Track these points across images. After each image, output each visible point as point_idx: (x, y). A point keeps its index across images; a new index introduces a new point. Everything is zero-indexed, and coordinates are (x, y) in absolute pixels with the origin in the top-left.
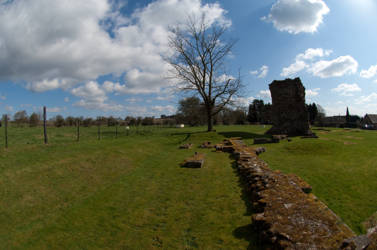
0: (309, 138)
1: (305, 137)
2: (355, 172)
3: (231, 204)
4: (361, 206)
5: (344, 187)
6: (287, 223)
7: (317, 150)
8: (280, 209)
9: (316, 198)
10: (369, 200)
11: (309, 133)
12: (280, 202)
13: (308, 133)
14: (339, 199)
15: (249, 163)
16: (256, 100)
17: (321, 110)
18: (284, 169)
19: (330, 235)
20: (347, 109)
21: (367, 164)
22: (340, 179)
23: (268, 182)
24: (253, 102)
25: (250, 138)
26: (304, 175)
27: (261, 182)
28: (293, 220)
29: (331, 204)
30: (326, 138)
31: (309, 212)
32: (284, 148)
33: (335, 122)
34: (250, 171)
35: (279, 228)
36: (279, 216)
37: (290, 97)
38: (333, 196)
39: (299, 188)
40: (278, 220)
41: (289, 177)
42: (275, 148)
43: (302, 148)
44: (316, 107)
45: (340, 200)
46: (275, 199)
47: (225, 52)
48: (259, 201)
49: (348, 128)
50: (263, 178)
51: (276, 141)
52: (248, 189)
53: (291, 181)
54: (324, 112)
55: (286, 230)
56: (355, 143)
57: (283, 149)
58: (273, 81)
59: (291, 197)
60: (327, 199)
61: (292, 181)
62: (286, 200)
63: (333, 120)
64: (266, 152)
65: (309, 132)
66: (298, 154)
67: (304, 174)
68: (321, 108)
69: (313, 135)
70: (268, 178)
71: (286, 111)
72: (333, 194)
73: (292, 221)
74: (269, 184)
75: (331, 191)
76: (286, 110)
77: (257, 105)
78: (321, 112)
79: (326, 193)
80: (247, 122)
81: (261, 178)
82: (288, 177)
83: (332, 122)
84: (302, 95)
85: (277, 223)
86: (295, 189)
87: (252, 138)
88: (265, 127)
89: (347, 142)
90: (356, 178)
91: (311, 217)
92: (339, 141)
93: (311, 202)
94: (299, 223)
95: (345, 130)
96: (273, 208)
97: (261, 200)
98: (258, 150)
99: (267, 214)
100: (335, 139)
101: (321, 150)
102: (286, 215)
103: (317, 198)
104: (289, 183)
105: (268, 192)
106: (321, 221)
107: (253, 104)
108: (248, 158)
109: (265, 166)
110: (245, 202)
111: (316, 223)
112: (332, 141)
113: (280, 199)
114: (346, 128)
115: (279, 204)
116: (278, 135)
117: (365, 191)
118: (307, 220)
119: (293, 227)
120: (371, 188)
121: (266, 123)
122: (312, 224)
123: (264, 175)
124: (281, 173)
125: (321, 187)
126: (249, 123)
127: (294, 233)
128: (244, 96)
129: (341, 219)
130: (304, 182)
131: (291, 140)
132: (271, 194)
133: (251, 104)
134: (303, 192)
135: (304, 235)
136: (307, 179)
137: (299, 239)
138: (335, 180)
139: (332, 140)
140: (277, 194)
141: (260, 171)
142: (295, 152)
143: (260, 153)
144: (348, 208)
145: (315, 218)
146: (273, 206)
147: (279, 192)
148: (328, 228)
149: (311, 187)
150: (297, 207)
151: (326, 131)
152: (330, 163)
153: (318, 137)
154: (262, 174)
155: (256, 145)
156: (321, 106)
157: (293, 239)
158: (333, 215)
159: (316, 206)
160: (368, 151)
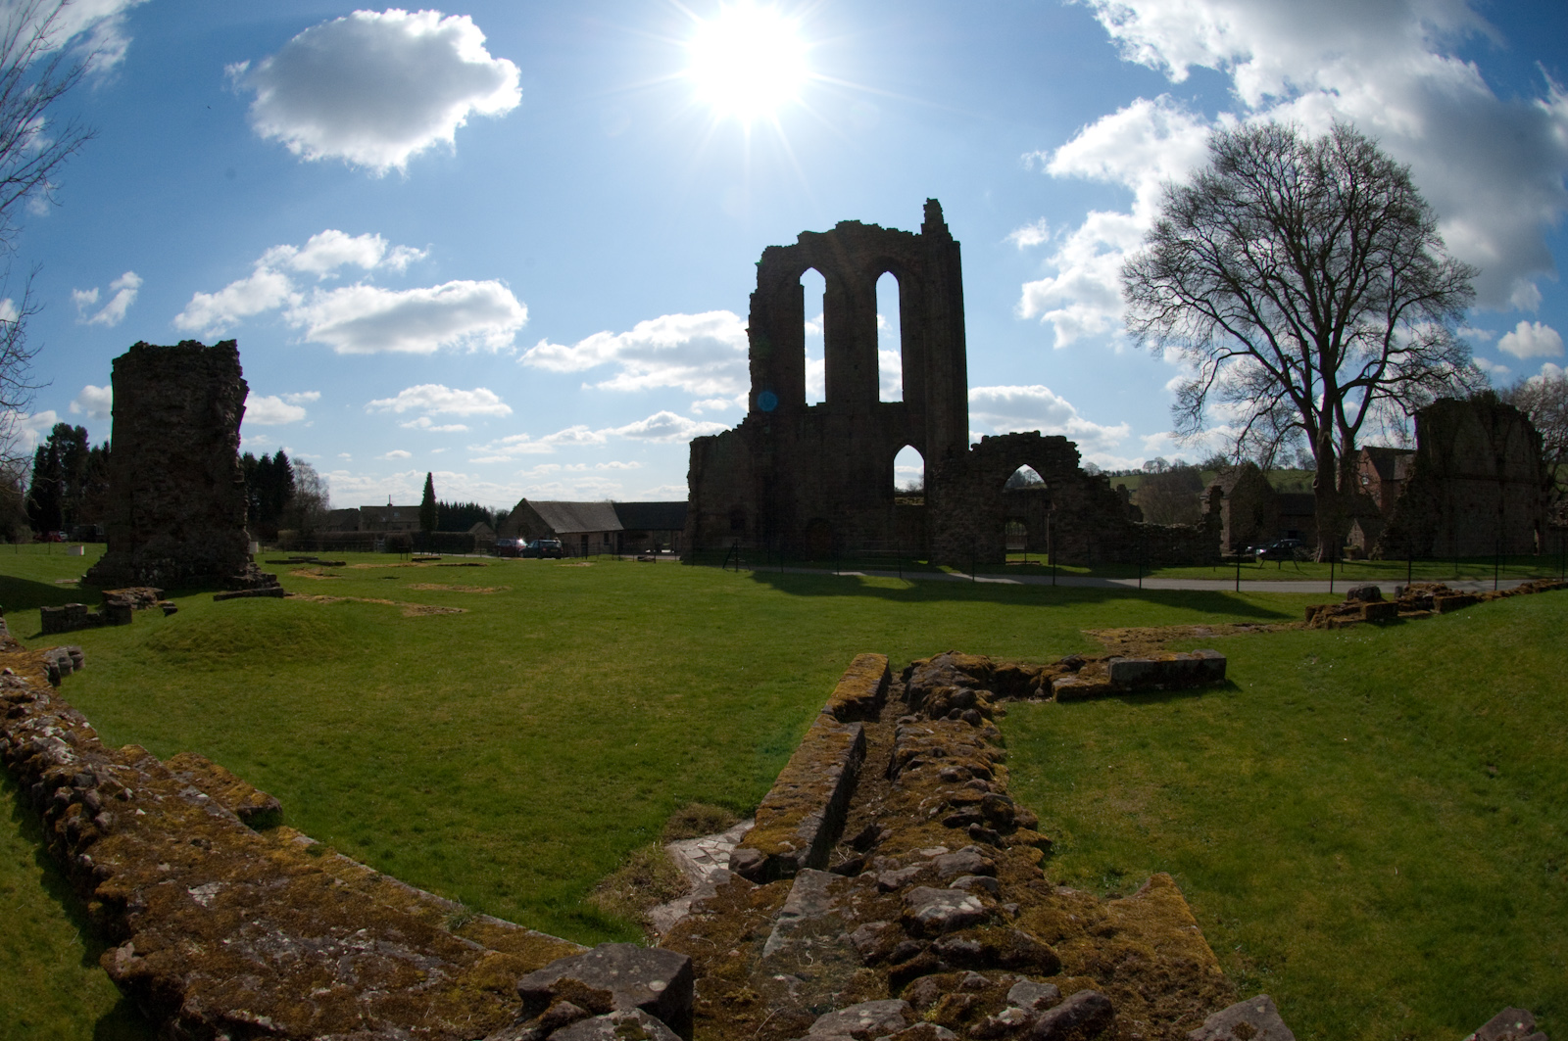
0: (243, 599)
1: (230, 593)
2: (467, 717)
3: (29, 923)
4: (545, 839)
5: (426, 782)
6: (231, 966)
7: (278, 645)
8: (179, 914)
9: (312, 840)
10: (582, 810)
11: (249, 577)
12: (171, 882)
13: (242, 578)
14: (418, 830)
15: (29, 723)
16: (62, 426)
17: (311, 483)
18: (155, 739)
19: (441, 975)
20: (426, 480)
21: (524, 681)
22: (398, 752)
23: (103, 803)
24: (51, 434)
25: (30, 606)
26: (239, 754)
27: (81, 805)
28: (250, 950)
29: (387, 855)
30: (321, 597)
31: (297, 904)
32: (147, 644)
33: (368, 528)
34: (36, 760)
35: (212, 995)
36: (187, 942)
37: (179, 423)
38: (387, 821)
39: (225, 810)
40: (193, 961)
41: (179, 769)
42: (114, 646)
43: (216, 642)
44: (288, 468)
45: (426, 834)
46: (147, 873)
47: (25, 185)
48: (97, 890)
49: (426, 554)
50: (83, 786)
51: (116, 616)
52: (52, 846)
53: (187, 786)
54: (321, 492)
55: (241, 994)
56: (458, 610)
57: (146, 650)
58: (133, 345)
59: (204, 853)
60: (360, 839)
61: (191, 786)
62: (190, 873)
63: (362, 521)
64: (84, 665)
65: (250, 572)
66: (202, 669)
67: (239, 750)
68: (310, 472)
69: (266, 586)
70: (98, 784)
71: (160, 481)
72: (384, 817)
73: (247, 954)
74: (109, 811)
75: (369, 804)
76: (161, 478)
77: (63, 448)
78: (310, 490)
79: (352, 815)
80: (26, 528)
81: (77, 788)
82: (173, 773)
83: (356, 528)
84: (231, 416)
85: (193, 974)
86: (210, 818)
87: (36, 607)
88: (83, 553)
89: (417, 606)
90: (482, 741)
91: (315, 921)
92: (381, 604)
93: (289, 865)
94: (276, 956)
95: (414, 560)
96: (154, 914)
97: (105, 888)
98: (54, 661)
99: (144, 944)
100: (363, 598)
101: (298, 643)
102: (212, 932)
103: (317, 843)
104: (181, 795)
105: (118, 849)
106: (364, 930)
107: (50, 443)
108: (23, 699)
109: (83, 733)
110: (64, 908)
111: (350, 943)
112: (347, 606)
113: (167, 872)
114: (417, 555)
115: (170, 894)
116: (125, 591)
117: (544, 780)
118: (305, 938)
119: (262, 979)
120: (572, 768)
121: (90, 537)
122: (332, 948)
123: (84, 773)
124: (145, 754)
125: (320, 793)
126: (32, 533)
127: (280, 1000)
128: (19, 403)
129: (463, 902)
130: (240, 786)
131: (175, 611)
132: (130, 853)
133: (45, 442)
134: (247, 827)
135: (320, 999)
136: (255, 768)
137: (312, 1020)
138: (377, 758)
139: (348, 602)
140: (150, 851)
141: (69, 755)
142: (190, 660)
143: (64, 675)
144: (478, 857)
145: (334, 926)
146: (152, 904)
147: (154, 839)
148: (413, 953)
149: (276, 802)
150: (242, 893)
151: (325, 568)
152: (343, 694)
153: (287, 591)
154: (78, 768)
155: (51, 637)
156: (312, 467)
157: (289, 1028)
158: (416, 896)
159: (316, 877)
160: (527, 636)
